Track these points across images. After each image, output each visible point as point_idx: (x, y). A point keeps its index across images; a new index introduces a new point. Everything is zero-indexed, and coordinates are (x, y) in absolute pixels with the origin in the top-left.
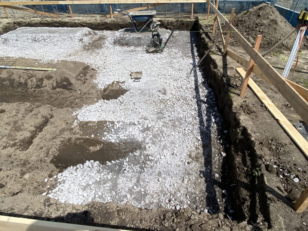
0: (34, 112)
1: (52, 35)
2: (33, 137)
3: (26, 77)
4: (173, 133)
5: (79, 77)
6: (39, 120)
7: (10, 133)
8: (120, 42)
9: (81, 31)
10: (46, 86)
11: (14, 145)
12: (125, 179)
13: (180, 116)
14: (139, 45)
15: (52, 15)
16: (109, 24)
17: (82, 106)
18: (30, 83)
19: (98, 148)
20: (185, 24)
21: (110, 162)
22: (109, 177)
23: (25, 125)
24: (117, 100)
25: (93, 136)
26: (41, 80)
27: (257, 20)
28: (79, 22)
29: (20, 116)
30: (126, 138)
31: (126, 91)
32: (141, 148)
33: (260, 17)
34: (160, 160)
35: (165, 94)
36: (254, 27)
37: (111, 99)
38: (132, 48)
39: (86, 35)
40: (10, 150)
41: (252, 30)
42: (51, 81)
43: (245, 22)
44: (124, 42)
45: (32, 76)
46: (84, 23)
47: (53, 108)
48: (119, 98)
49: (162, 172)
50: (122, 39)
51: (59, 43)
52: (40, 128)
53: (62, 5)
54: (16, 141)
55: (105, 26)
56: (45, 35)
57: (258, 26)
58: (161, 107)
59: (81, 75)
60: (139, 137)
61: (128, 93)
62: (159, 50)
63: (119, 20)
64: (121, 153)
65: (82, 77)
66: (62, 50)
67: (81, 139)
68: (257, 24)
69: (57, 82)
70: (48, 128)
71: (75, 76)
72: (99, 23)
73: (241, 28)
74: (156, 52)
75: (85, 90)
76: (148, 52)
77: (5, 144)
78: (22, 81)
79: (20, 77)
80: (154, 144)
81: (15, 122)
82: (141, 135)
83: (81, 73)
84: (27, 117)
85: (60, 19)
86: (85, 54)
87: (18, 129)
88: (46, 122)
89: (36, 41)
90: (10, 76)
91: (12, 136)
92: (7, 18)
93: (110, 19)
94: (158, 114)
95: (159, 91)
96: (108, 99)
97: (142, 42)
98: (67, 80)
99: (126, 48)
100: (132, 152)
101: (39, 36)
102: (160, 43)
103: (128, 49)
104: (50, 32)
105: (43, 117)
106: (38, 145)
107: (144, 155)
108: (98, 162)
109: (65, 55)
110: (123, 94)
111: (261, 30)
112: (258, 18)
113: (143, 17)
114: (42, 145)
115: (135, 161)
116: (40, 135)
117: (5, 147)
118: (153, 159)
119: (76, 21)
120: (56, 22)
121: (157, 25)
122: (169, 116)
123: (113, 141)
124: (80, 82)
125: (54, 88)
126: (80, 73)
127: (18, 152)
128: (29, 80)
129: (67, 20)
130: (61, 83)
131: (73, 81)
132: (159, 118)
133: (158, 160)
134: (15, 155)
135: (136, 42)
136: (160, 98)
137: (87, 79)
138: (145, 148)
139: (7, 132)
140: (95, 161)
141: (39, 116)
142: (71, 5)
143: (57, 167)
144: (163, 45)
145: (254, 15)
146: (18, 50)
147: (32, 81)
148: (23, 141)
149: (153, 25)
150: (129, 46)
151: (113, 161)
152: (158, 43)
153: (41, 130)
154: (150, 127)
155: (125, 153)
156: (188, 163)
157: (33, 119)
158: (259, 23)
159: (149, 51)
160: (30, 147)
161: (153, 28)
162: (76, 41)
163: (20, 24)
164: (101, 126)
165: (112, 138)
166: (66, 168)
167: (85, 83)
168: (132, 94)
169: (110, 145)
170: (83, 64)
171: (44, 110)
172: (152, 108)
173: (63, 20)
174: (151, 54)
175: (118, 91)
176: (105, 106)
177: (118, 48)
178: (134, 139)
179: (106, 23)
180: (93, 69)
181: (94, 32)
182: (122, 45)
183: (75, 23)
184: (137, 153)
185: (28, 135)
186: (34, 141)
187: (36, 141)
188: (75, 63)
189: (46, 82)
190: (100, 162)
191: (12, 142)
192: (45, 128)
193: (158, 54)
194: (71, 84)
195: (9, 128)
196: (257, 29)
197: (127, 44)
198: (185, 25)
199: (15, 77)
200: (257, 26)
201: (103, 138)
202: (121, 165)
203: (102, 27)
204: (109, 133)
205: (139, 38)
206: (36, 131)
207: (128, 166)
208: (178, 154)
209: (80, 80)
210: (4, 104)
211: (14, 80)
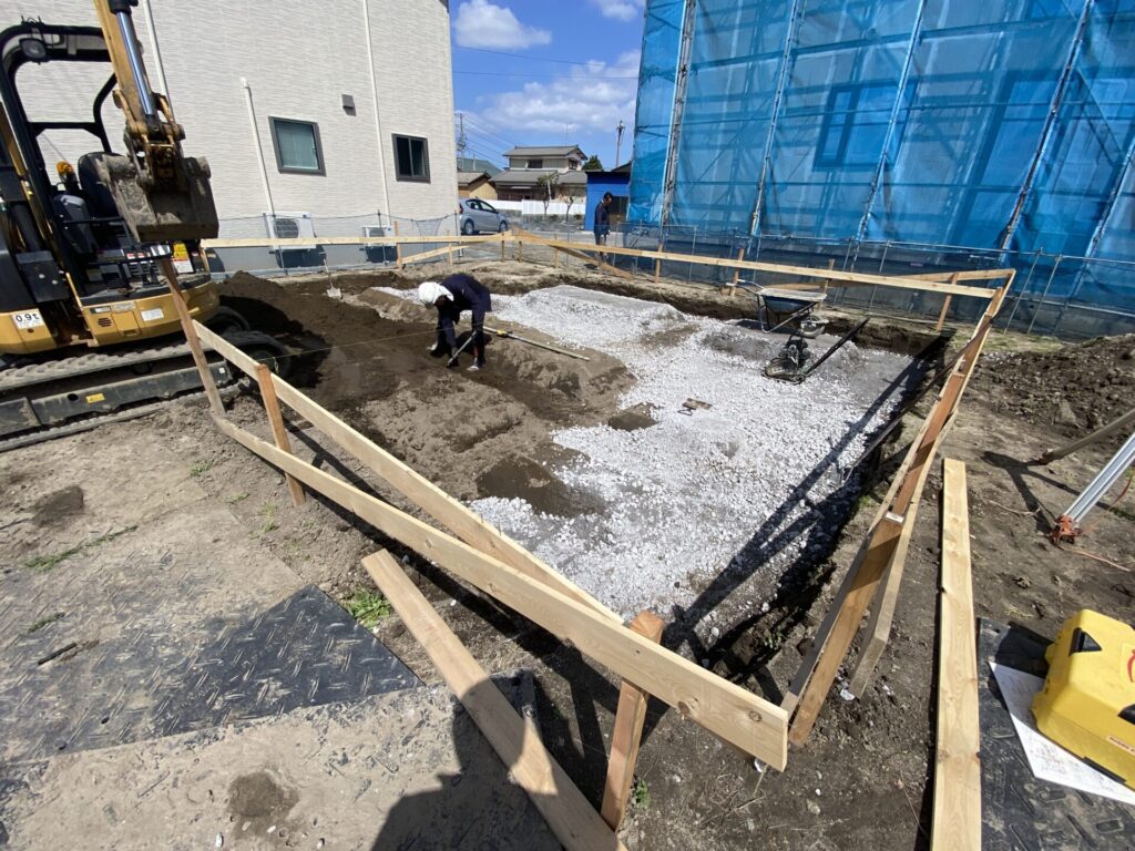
0: (499, 406)
1: (601, 306)
2: (476, 440)
3: (522, 358)
4: (690, 527)
5: (597, 381)
6: (498, 420)
7: (451, 420)
8: (716, 343)
9: (652, 310)
10: (541, 379)
11: (448, 438)
12: (551, 549)
13: (732, 506)
14: (755, 357)
15: (624, 273)
16: (720, 306)
17: (571, 425)
18: (522, 368)
19: (541, 484)
20: (909, 340)
21: (547, 514)
22: (531, 534)
23: (477, 417)
24: (629, 434)
25: (544, 463)
26: (539, 368)
27: (1115, 365)
28: (664, 292)
29: (478, 403)
30: (586, 485)
31: (654, 423)
32: (601, 513)
33: (1128, 361)
34: (627, 552)
35: (730, 454)
36: (1095, 382)
37: (621, 428)
38: (736, 359)
39: (659, 317)
40: (440, 442)
41: (1087, 389)
42: (552, 374)
43: (1074, 364)
44: (725, 343)
45: (530, 359)
46: (672, 296)
47: (529, 413)
48: (635, 432)
49: (616, 572)
50: (723, 338)
51: (606, 322)
52: (493, 432)
53: (650, 259)
54: (454, 434)
55: (709, 309)
56: (590, 304)
57: (1111, 383)
58: (706, 476)
59: (603, 379)
60: (609, 494)
61: (655, 427)
62: (793, 376)
63: (744, 302)
64: (569, 506)
65: (602, 382)
66: (604, 334)
67: (528, 461)
68: (1109, 378)
69: (559, 378)
70: (505, 437)
71: (591, 376)
72: (700, 302)
73: (1054, 377)
74: (785, 378)
75: (594, 404)
76: (766, 374)
77: (438, 431)
78: (515, 362)
79: (515, 355)
80: (632, 520)
81: (467, 409)
82: (614, 491)
83: (606, 375)
84: (486, 409)
85: (632, 283)
86: (638, 349)
87: (464, 419)
88: (507, 426)
89: (573, 310)
90: (503, 350)
91: (452, 425)
92: (554, 267)
93: (726, 298)
94: (689, 485)
95: (718, 444)
96: (615, 428)
97: (766, 351)
98: (575, 379)
99: (723, 357)
100: (585, 514)
101: (581, 304)
102: (801, 362)
103: (729, 359)
104: (601, 300)
105: (507, 418)
106: (477, 453)
107: (601, 528)
108: (530, 506)
109: (602, 343)
110: (644, 427)
111: (1116, 396)
112: (1120, 364)
113: (788, 303)
114: (482, 455)
115: (583, 531)
116: (488, 441)
117: (436, 435)
118: (614, 542)
119: (659, 291)
120: (624, 287)
121: (819, 326)
122: (710, 498)
123: (566, 482)
124: (594, 389)
125: (551, 386)
126: (602, 376)
127: (448, 449)
128: (523, 364)
129: (643, 286)
130: (564, 381)
131: (583, 383)
132: (684, 492)
133: (624, 551)
134: (442, 452)
135: (751, 350)
136: (712, 459)
137: (609, 389)
138: (610, 517)
139: (449, 417)
140: (527, 503)
141: (502, 415)
142: (661, 260)
143: (479, 491)
144: (806, 367)
145: (1111, 351)
146: (541, 318)
147: (526, 366)
148: (461, 437)
149: (810, 323)
150: (733, 355)
151: (551, 515)
152: (796, 361)
153: (493, 436)
154: (646, 492)
155: (574, 509)
156: (677, 585)
157: (491, 416)
158: (1117, 377)
159: (769, 372)
160: (467, 452)
161: (806, 329)
162: (636, 323)
163: (567, 280)
164: (568, 456)
165: (567, 477)
166: (488, 496)
167: (602, 393)
168: (660, 432)
169: (558, 486)
170: (618, 361)
171: (514, 409)
172: (684, 470)
173: (636, 286)
174: (772, 380)
175: (640, 418)
176: (604, 435)
177: (708, 352)
178: (599, 492)
179: (715, 303)
180: (631, 376)
181: (680, 316)
182: (719, 349)
183: (656, 294)
184: (592, 518)
185: (473, 432)
186: (476, 445)
187: (479, 446)
188: (604, 356)
189: (544, 373)
190: (533, 508)
191: (447, 433)
192: (501, 435)
193: (788, 383)
194: (577, 387)
195: (455, 413)
196: (1105, 391)
197: (730, 350)
198: (909, 343)
199: (508, 353)
200: (1107, 383)
201: (556, 473)
202: (558, 526)
203: (703, 310)
204: (570, 469)
205: (762, 343)
206: (486, 433)
207: (568, 534)
208: (669, 562)
209: (597, 386)
210: (470, 382)
211: (505, 357)
